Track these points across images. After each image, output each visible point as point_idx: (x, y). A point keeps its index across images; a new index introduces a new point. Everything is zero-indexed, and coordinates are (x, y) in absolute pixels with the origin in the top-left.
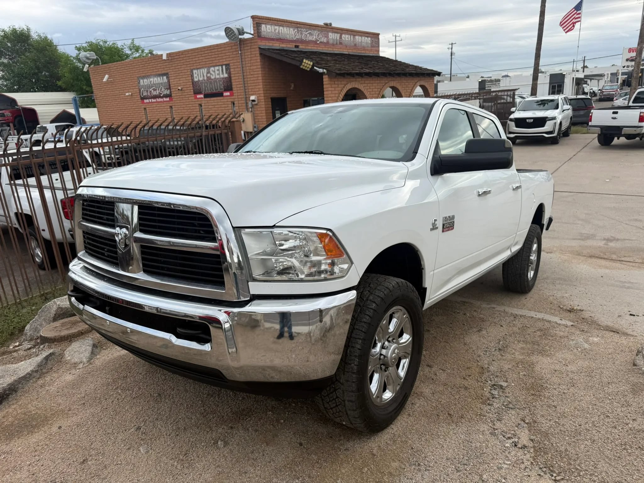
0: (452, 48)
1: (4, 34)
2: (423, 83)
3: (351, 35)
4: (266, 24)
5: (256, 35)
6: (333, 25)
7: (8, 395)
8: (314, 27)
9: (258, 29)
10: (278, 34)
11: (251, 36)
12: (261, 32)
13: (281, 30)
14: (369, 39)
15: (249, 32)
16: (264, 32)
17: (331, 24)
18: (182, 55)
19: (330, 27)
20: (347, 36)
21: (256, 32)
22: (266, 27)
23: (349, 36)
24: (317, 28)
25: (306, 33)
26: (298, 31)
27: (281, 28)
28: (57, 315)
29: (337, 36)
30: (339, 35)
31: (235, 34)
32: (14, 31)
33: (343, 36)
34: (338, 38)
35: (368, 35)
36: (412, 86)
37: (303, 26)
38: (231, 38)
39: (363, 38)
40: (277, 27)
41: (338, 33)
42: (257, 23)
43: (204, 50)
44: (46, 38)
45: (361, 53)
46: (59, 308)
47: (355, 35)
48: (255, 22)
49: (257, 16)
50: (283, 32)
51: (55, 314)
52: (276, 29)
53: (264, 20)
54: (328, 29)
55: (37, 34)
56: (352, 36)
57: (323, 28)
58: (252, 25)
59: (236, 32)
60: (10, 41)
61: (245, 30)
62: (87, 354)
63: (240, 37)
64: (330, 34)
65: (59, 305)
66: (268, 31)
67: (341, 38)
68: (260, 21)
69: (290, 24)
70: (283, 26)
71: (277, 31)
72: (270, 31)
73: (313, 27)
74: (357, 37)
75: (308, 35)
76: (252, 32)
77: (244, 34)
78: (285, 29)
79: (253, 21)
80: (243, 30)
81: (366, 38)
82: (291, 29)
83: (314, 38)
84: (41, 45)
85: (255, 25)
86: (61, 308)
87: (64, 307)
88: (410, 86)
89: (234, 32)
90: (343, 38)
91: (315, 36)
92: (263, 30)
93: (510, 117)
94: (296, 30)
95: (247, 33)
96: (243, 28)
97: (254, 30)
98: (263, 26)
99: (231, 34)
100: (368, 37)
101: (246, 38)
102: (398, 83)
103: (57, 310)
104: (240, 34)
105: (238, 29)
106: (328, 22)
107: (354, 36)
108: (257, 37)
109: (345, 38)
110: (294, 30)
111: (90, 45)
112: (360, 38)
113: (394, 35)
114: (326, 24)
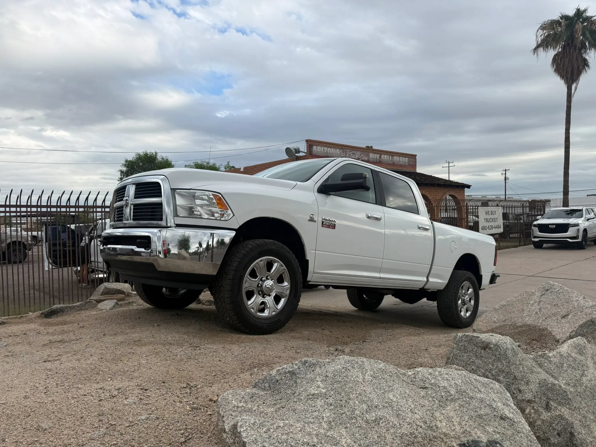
0: (505, 174)
1: (139, 156)
2: (453, 193)
3: (389, 155)
4: (317, 146)
5: (308, 153)
6: (374, 148)
7: (58, 312)
8: (358, 149)
9: (310, 149)
10: (326, 153)
11: (304, 154)
12: (312, 152)
13: (329, 150)
14: (407, 159)
15: (303, 151)
16: (315, 151)
17: (372, 147)
18: (255, 168)
19: (371, 149)
20: (386, 156)
21: (309, 151)
22: (317, 148)
23: (388, 156)
24: (359, 149)
25: (350, 153)
26: (343, 151)
27: (329, 149)
28: (103, 293)
29: (378, 156)
30: (379, 155)
31: (293, 153)
32: (146, 154)
33: (383, 156)
34: (378, 157)
35: (405, 156)
36: (442, 195)
37: (347, 148)
38: (289, 155)
39: (401, 158)
40: (326, 148)
41: (378, 154)
42: (309, 145)
43: (270, 164)
44: (167, 160)
45: (399, 169)
46: (105, 288)
47: (394, 156)
48: (308, 144)
49: (311, 140)
50: (330, 152)
51: (102, 292)
52: (325, 150)
53: (315, 143)
54: (369, 151)
55: (161, 157)
56: (391, 157)
57: (364, 150)
58: (306, 146)
59: (294, 151)
60: (142, 162)
61: (301, 150)
62: (111, 306)
63: (297, 155)
64: (371, 154)
65: (106, 286)
66: (318, 150)
67: (380, 157)
68: (313, 143)
69: (337, 146)
70: (331, 148)
71: (325, 151)
72: (320, 151)
73: (356, 149)
74: (395, 157)
75: (352, 154)
76: (306, 151)
77: (299, 152)
78: (332, 149)
79: (307, 143)
80: (299, 150)
81: (404, 158)
82: (338, 150)
83: (357, 157)
84: (162, 165)
85: (308, 146)
86: (107, 288)
87: (108, 287)
88: (439, 195)
89: (292, 151)
90: (382, 158)
91: (358, 155)
92: (314, 150)
93: (533, 223)
94: (341, 151)
95: (302, 152)
96: (299, 148)
97: (307, 150)
98: (315, 147)
99: (290, 152)
100: (405, 157)
101: (301, 155)
102: (427, 191)
103: (104, 289)
104: (296, 153)
105: (295, 149)
106: (370, 145)
107: (392, 156)
108: (309, 155)
109: (384, 158)
110: (339, 151)
111: (196, 165)
112: (398, 158)
113: (448, 161)
114: (368, 147)
